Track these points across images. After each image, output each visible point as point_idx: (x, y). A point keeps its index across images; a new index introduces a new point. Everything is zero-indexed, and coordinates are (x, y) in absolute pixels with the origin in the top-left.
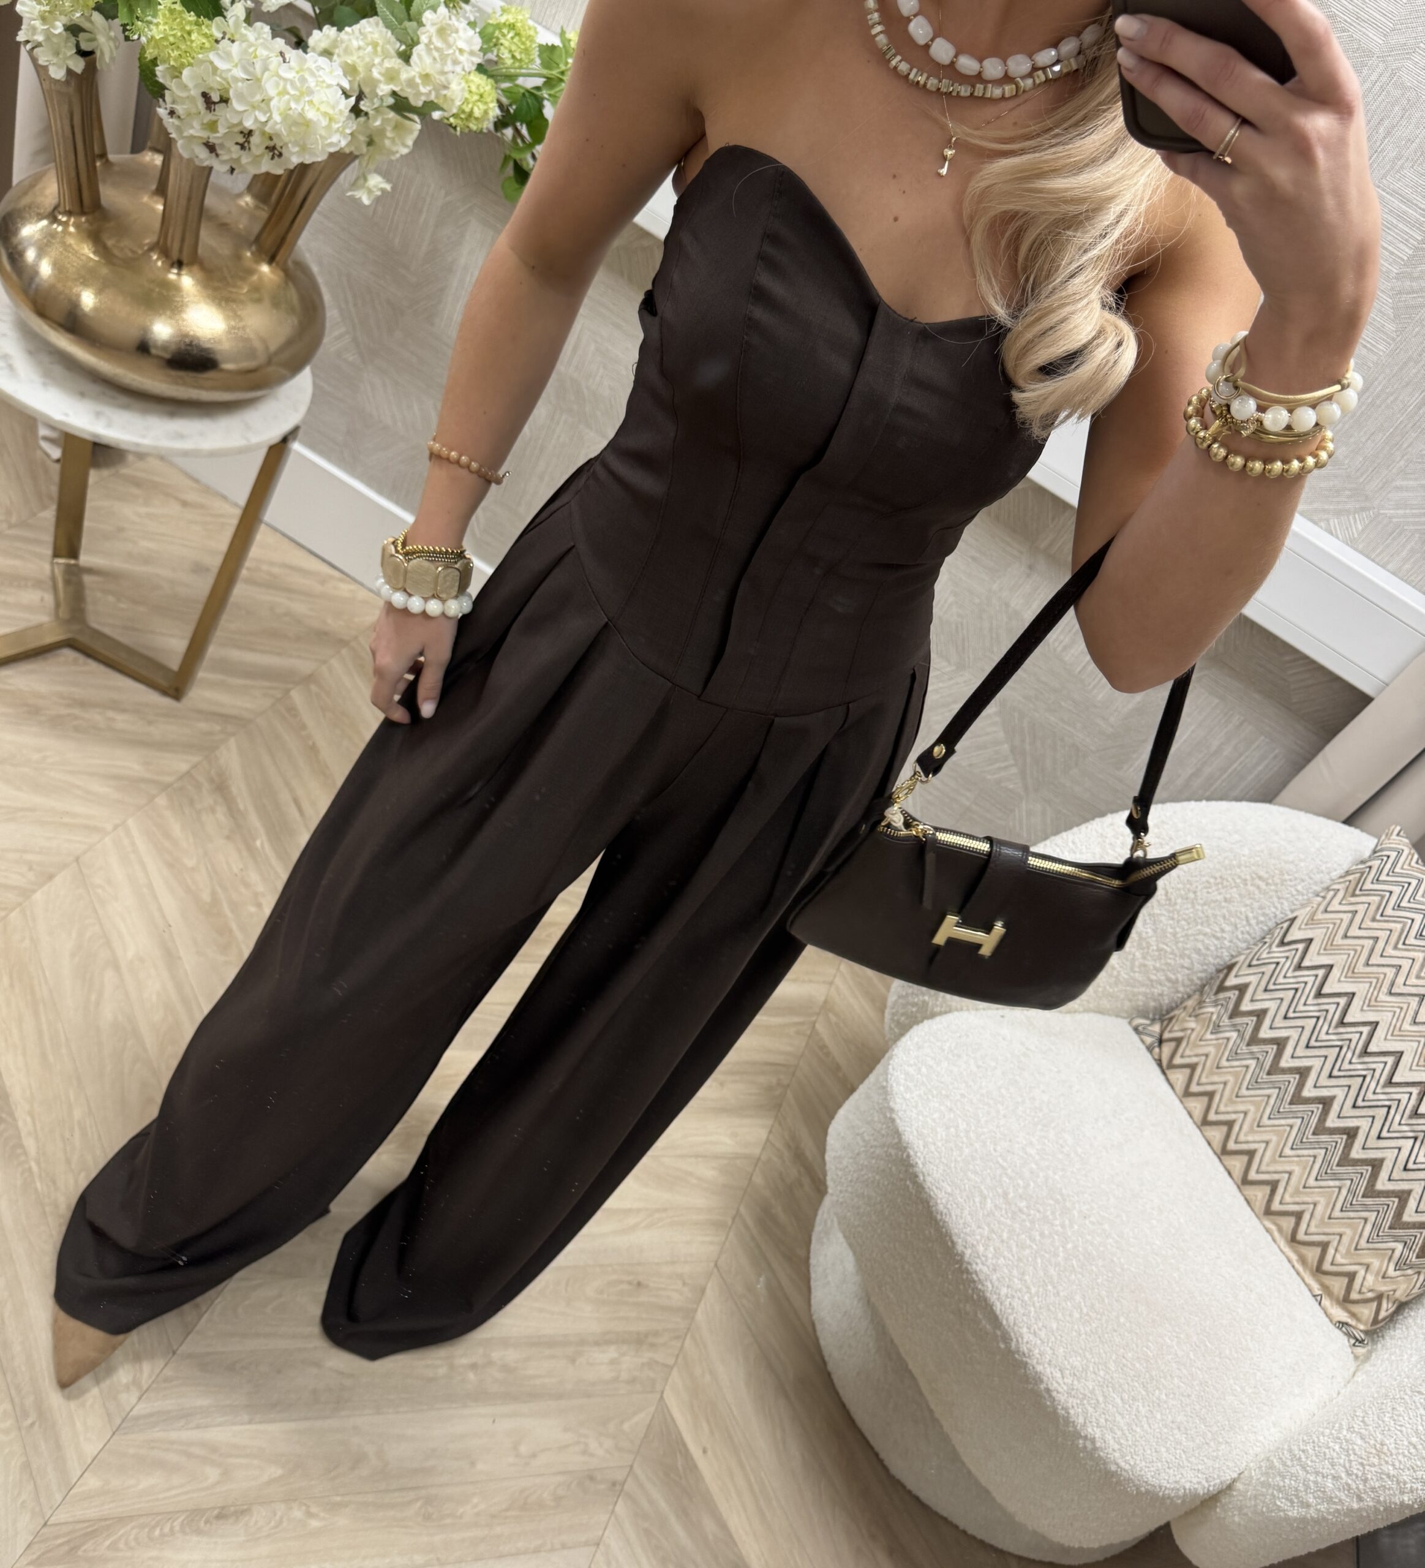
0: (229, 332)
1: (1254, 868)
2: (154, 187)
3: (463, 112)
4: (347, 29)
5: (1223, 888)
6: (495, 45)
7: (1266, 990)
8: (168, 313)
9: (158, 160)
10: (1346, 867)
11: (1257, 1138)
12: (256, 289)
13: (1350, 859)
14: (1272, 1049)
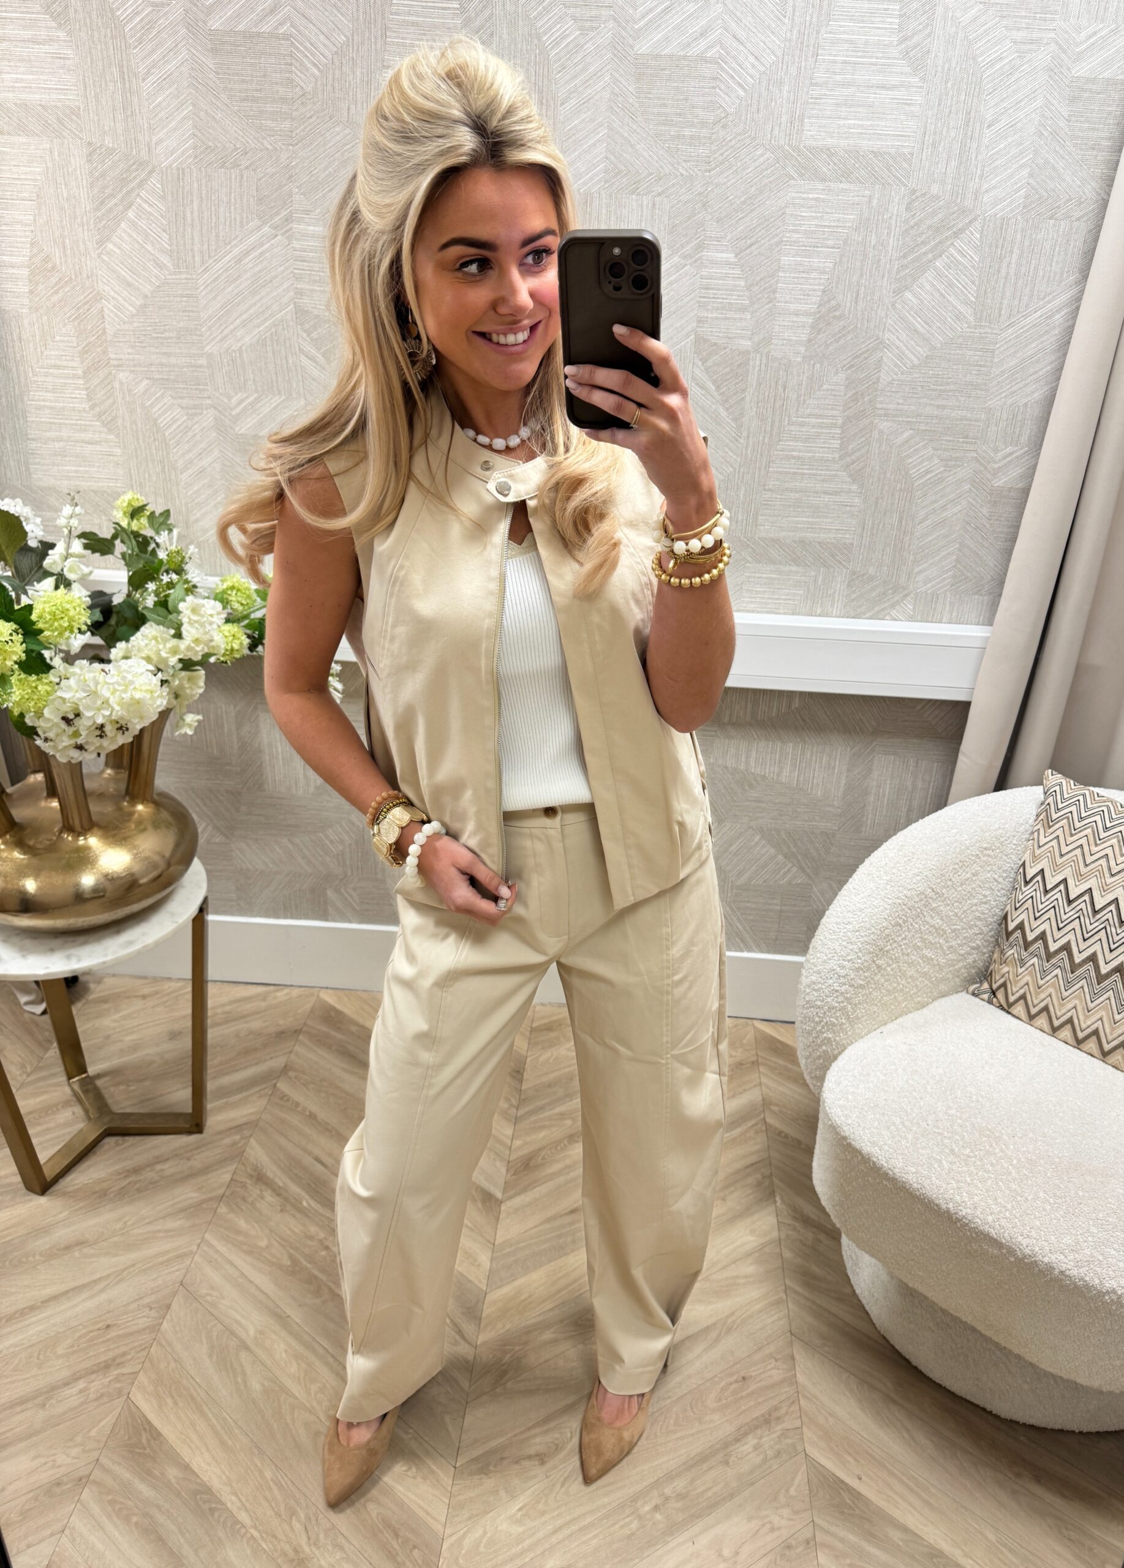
0: (135, 858)
1: (977, 845)
2: (45, 794)
3: (227, 650)
4: (132, 638)
5: (967, 867)
6: (227, 603)
7: (1036, 919)
8: (89, 867)
9: (40, 777)
10: (1035, 813)
11: (1093, 1019)
12: (140, 823)
13: (1034, 806)
14: (1064, 955)
